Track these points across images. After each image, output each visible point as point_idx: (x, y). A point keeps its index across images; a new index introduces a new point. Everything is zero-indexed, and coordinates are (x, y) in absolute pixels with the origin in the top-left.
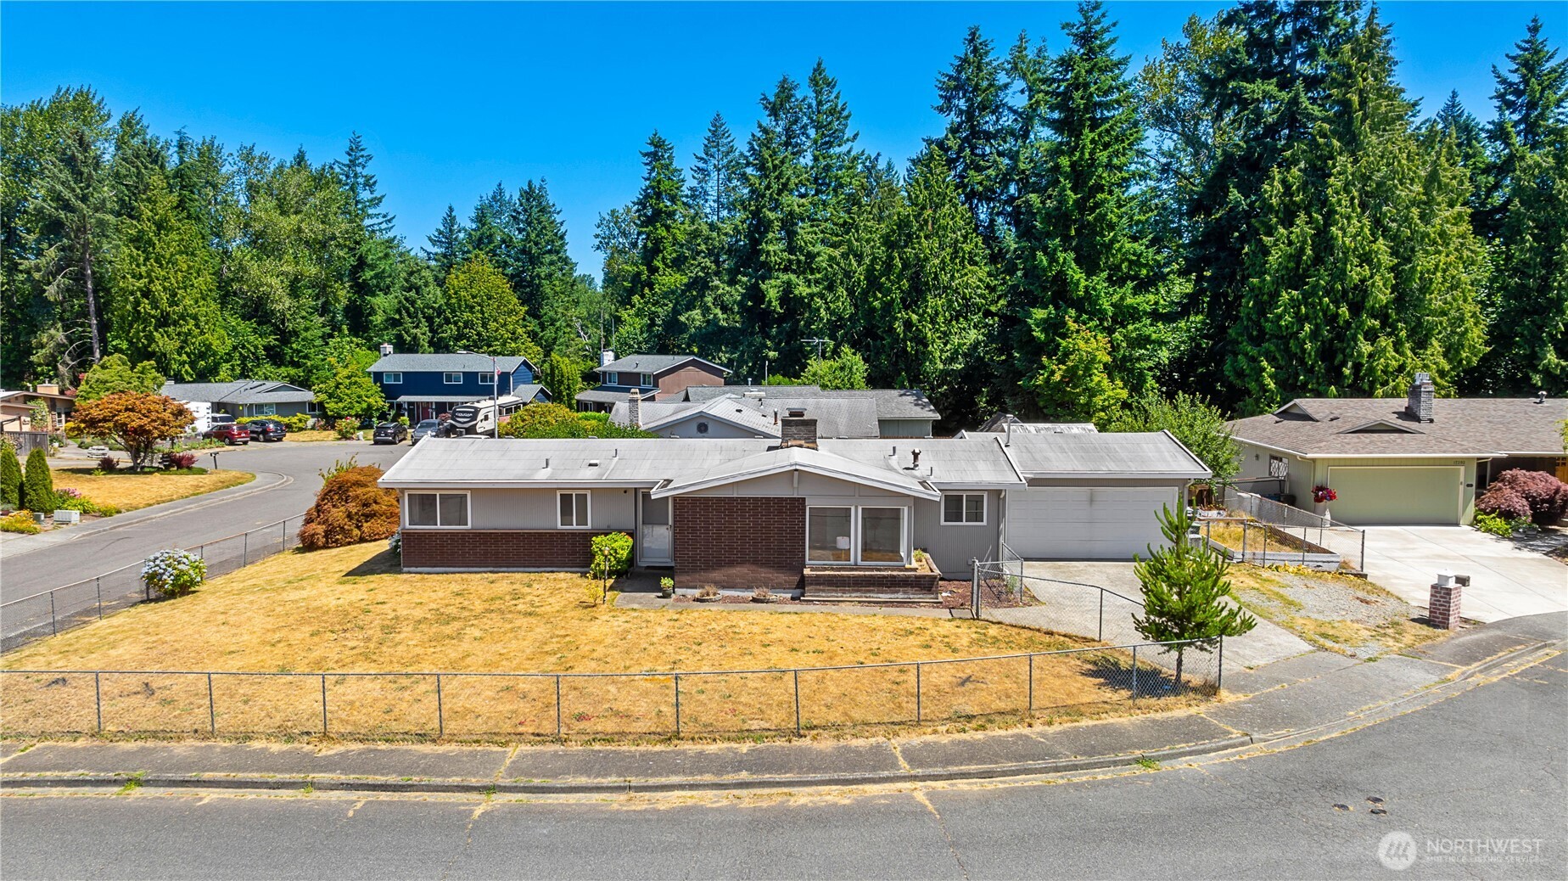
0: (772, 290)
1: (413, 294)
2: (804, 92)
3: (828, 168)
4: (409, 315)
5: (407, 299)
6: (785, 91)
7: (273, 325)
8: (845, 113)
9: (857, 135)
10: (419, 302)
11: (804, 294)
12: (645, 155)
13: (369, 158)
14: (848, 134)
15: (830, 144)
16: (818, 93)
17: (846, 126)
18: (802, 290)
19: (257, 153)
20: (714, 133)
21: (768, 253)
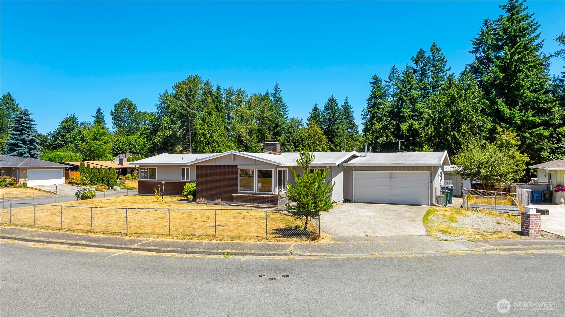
0: (404, 127)
1: (289, 135)
2: (428, 54)
3: (436, 81)
4: (288, 142)
5: (287, 137)
6: (421, 54)
7: (243, 145)
8: (445, 60)
9: (450, 68)
10: (291, 137)
11: (417, 128)
12: (371, 83)
13: (281, 91)
14: (447, 68)
15: (438, 73)
16: (433, 53)
17: (445, 65)
18: (416, 126)
19: (242, 90)
20: (393, 72)
21: (403, 113)
